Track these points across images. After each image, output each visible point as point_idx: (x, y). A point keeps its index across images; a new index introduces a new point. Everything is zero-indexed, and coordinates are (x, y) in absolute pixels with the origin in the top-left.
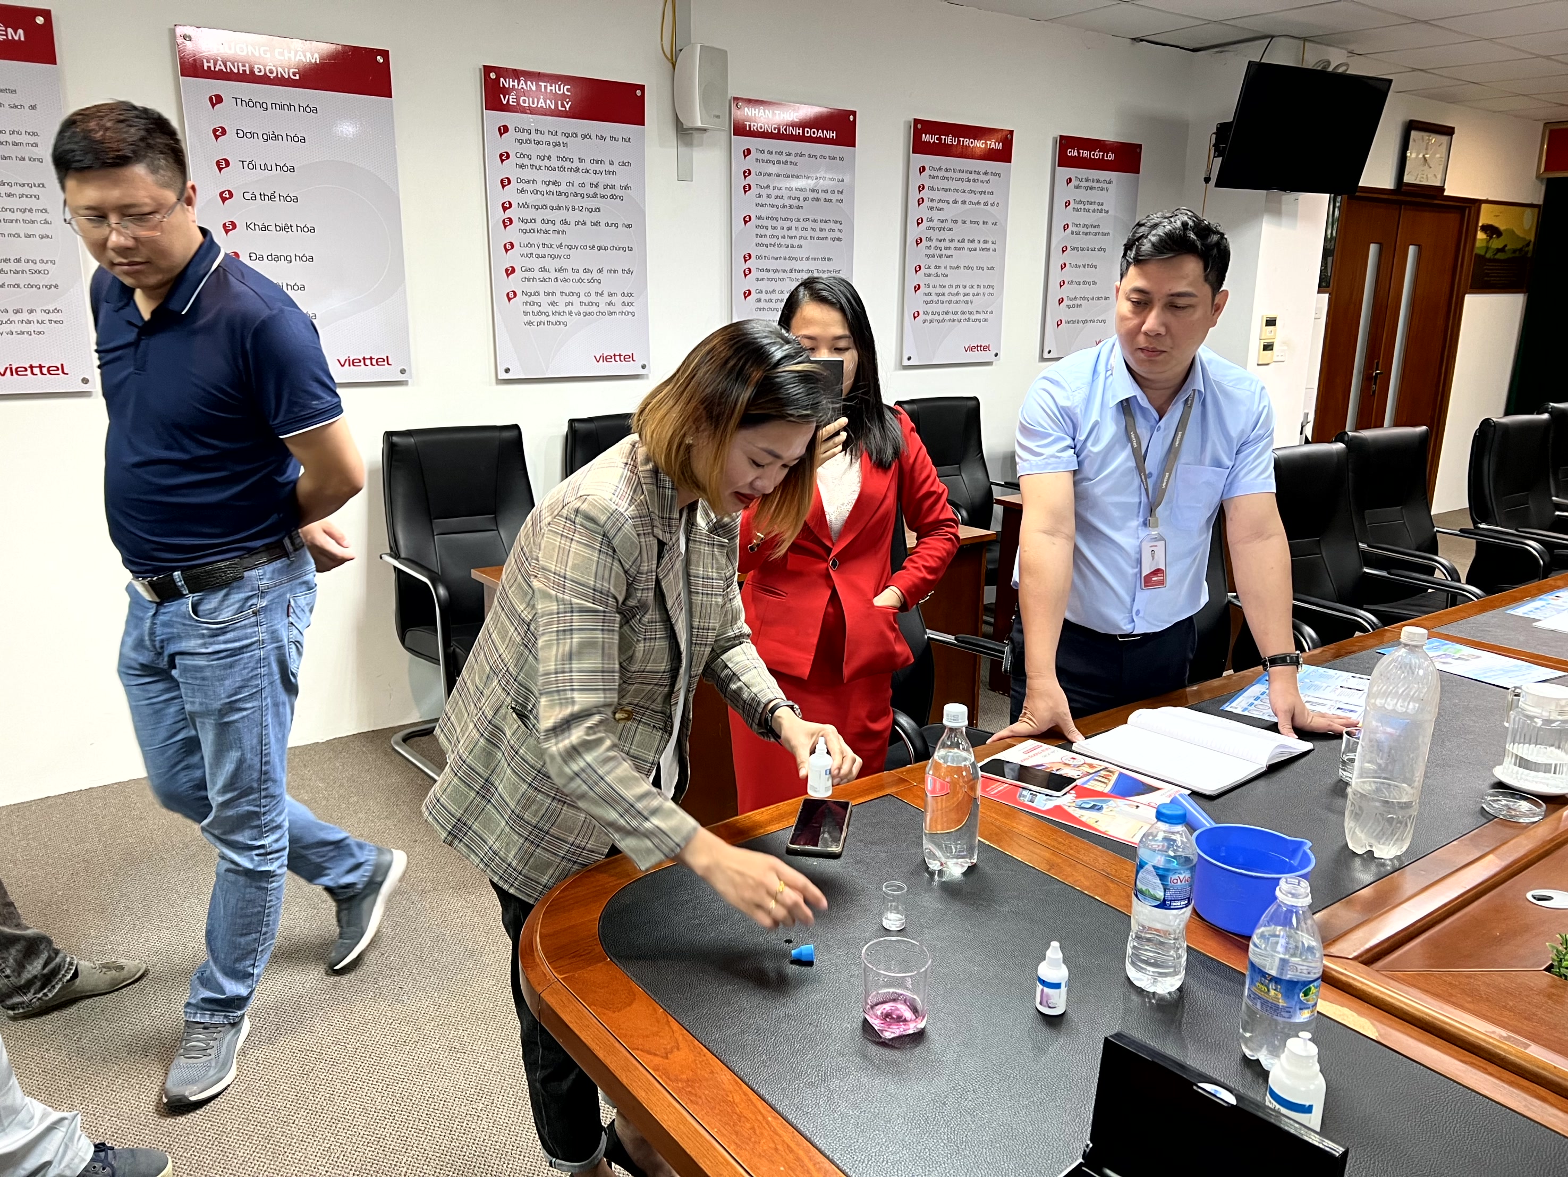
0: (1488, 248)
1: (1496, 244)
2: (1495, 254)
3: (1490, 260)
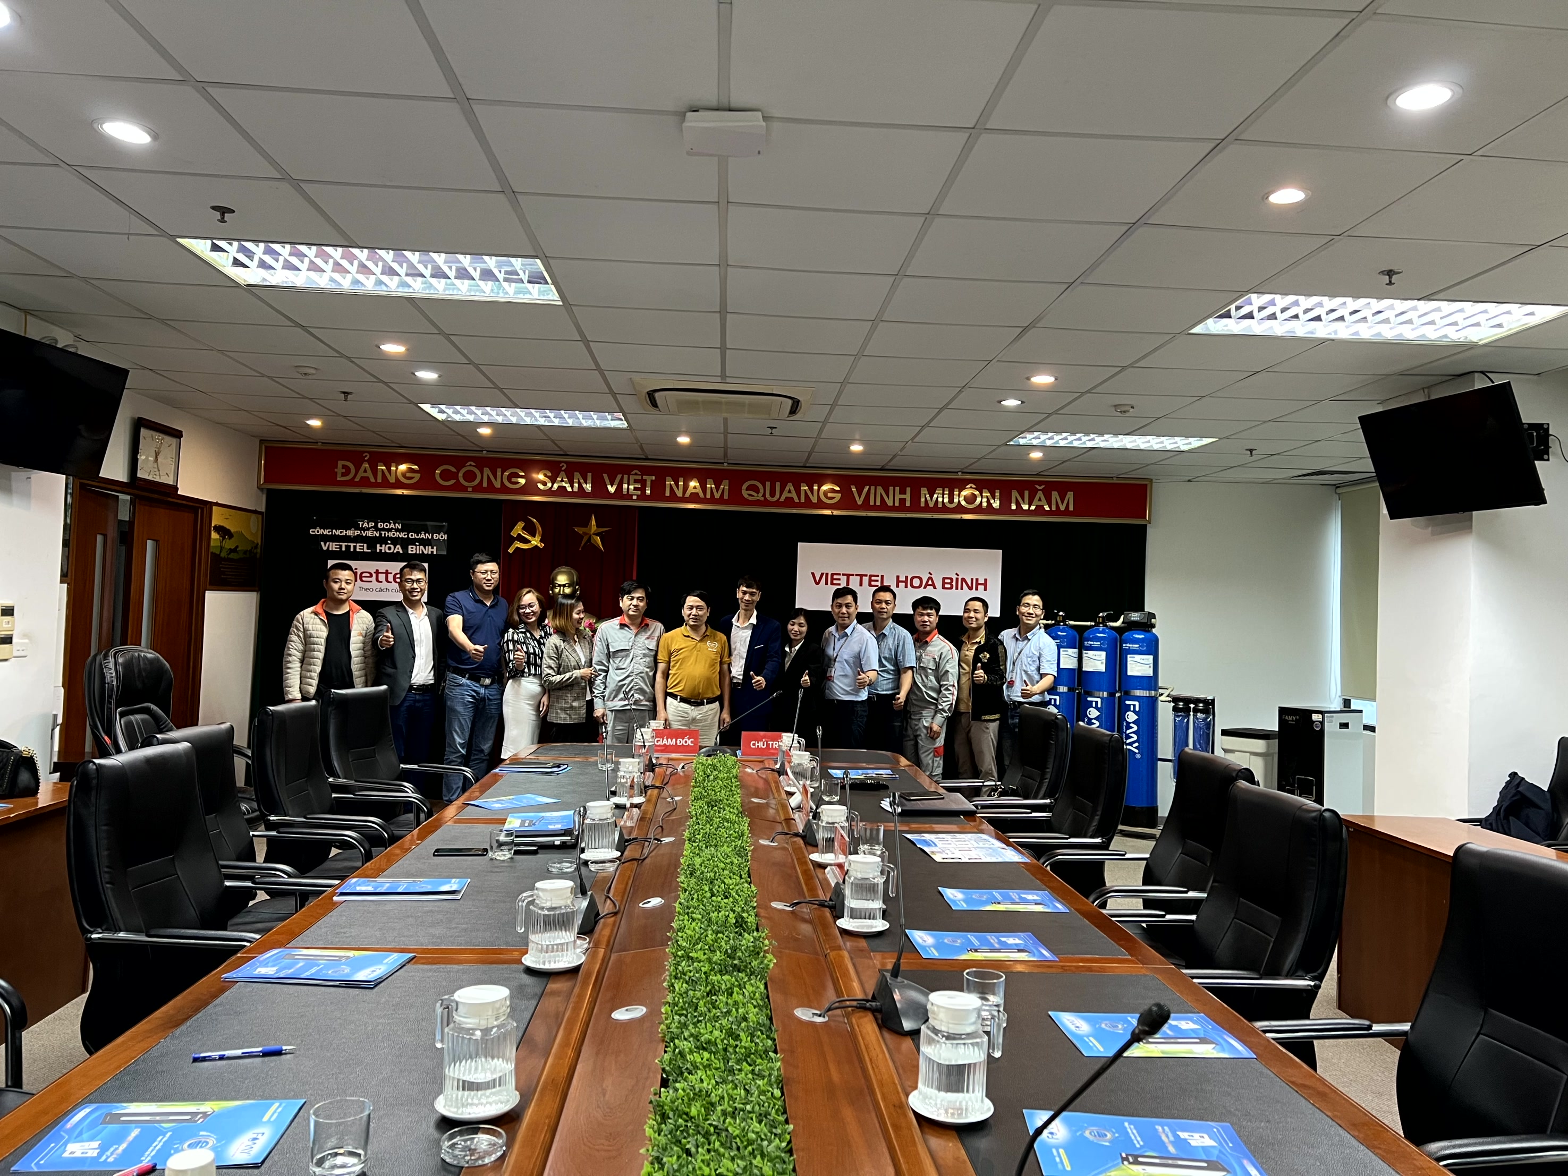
0: (221, 547)
1: (229, 544)
2: (228, 554)
3: (224, 559)
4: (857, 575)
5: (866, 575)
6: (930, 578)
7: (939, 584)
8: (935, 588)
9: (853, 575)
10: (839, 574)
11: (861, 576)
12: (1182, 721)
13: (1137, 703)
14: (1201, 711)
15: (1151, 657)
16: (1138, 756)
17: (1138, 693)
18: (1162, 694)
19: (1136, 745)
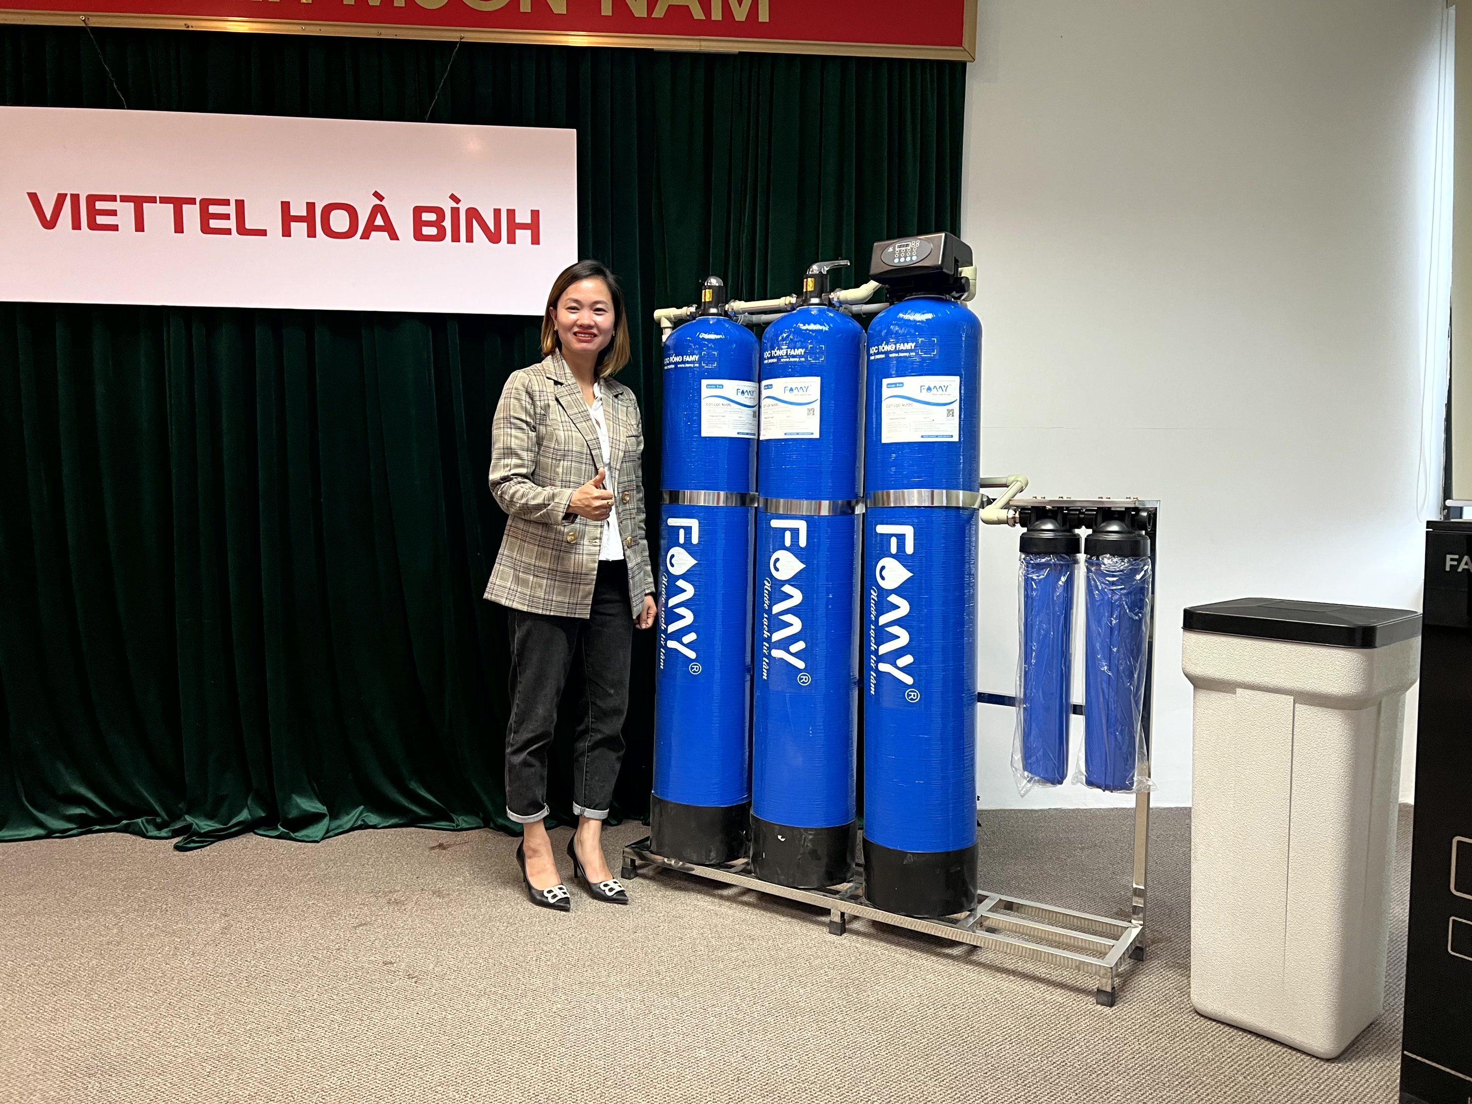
4: (164, 200)
5: (192, 201)
6: (378, 210)
7: (403, 224)
8: (394, 236)
9: (152, 200)
10: (113, 198)
11: (178, 203)
12: (1049, 584)
13: (908, 531)
14: (1116, 549)
15: (953, 382)
16: (914, 696)
17: (915, 497)
18: (990, 502)
19: (906, 660)
